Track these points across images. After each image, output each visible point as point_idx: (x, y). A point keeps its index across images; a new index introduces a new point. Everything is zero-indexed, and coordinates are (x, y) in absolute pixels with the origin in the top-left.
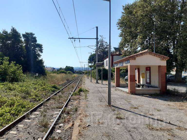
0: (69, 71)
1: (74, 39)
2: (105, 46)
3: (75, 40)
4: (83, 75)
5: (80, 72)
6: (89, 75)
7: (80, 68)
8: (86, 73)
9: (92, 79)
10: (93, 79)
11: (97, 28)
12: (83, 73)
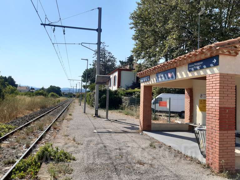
0: (52, 92)
1: (53, 27)
2: (108, 57)
3: (54, 29)
4: (74, 98)
5: (70, 95)
6: (82, 99)
7: (70, 90)
8: (78, 97)
9: (86, 105)
10: (89, 106)
11: (100, 9)
12: (74, 96)
